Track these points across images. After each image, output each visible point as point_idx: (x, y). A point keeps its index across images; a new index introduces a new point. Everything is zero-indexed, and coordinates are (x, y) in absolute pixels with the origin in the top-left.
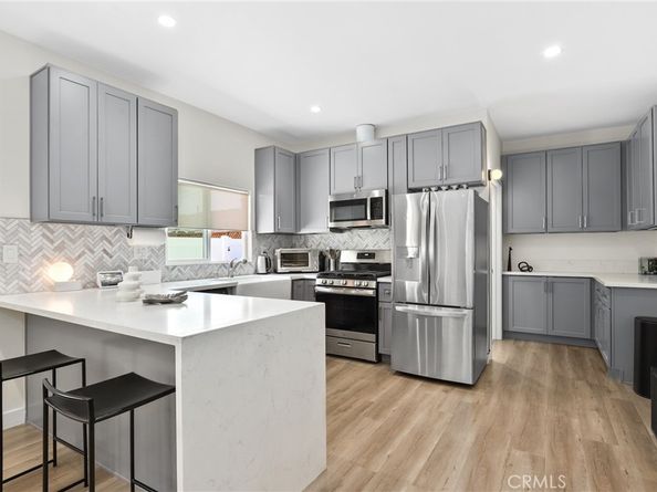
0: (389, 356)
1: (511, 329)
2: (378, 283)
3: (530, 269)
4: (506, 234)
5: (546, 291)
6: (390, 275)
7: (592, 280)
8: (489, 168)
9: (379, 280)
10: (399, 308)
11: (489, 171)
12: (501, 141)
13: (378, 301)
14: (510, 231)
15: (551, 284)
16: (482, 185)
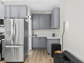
0: (4, 58)
1: (33, 47)
2: (2, 41)
3: (36, 36)
4: (32, 29)
5: (39, 40)
6: (4, 38)
7: (46, 37)
8: (28, 15)
9: (2, 40)
10: (6, 46)
11: (28, 16)
12: (32, 11)
13: (2, 45)
14: (33, 29)
15: (40, 38)
16: (27, 19)
